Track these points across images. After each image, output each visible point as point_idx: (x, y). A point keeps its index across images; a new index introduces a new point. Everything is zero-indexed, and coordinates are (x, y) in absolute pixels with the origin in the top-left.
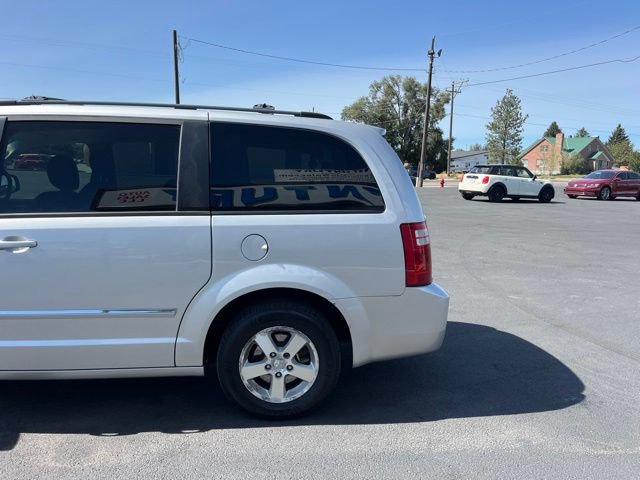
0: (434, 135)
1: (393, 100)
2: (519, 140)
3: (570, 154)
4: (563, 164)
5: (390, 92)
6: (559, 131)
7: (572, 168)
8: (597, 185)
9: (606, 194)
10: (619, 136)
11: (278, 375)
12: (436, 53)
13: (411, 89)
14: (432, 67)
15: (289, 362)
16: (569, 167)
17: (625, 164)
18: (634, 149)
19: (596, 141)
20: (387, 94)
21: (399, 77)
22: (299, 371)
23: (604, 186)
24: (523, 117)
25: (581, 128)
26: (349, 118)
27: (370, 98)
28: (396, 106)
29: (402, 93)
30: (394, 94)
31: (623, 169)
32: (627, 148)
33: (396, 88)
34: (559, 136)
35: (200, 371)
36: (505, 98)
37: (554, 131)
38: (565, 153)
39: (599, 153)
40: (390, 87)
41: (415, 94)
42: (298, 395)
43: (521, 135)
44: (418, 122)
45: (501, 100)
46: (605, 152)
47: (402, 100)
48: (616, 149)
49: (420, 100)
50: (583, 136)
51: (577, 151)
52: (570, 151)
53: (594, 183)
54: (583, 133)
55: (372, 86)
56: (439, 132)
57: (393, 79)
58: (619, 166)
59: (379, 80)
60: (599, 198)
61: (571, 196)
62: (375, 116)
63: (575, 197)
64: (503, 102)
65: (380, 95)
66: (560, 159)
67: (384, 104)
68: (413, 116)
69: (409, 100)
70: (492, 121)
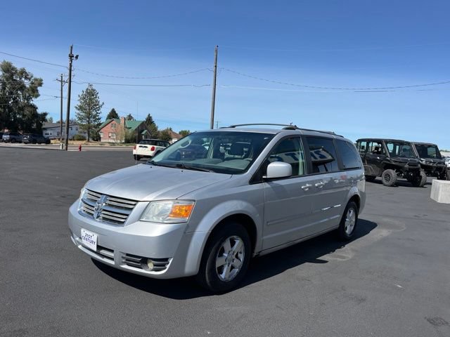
0: (30, 109)
2: (99, 119)
3: (129, 130)
4: (126, 137)
7: (132, 139)
10: (149, 120)
12: (75, 56)
13: (8, 70)
14: (71, 66)
16: (130, 138)
18: (158, 129)
19: (143, 123)
24: (101, 103)
36: (87, 89)
37: (114, 115)
38: (126, 129)
39: (145, 131)
41: (12, 75)
43: (100, 116)
44: (15, 98)
45: (85, 90)
46: (148, 130)
49: (15, 80)
50: (131, 120)
51: (134, 128)
52: (130, 128)
54: (130, 117)
56: (34, 108)
64: (87, 92)
66: (124, 133)
68: (11, 93)
69: (7, 80)
70: (79, 104)
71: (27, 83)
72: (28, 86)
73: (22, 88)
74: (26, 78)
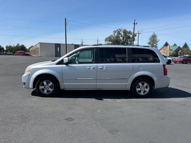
1: (120, 36)
2: (157, 47)
3: (172, 51)
5: (119, 33)
6: (168, 44)
7: (172, 55)
8: (182, 60)
9: (185, 62)
10: (186, 46)
11: (142, 90)
13: (125, 32)
14: (134, 27)
15: (144, 88)
16: (171, 55)
17: (188, 54)
18: (190, 50)
19: (179, 47)
20: (118, 34)
21: (121, 29)
22: (146, 90)
23: (184, 60)
24: (158, 40)
25: (174, 44)
26: (107, 41)
27: (113, 35)
28: (121, 37)
29: (122, 34)
30: (120, 34)
31: (187, 55)
32: (188, 50)
33: (121, 32)
34: (168, 46)
35: (129, 89)
36: (152, 35)
37: (166, 44)
39: (180, 51)
40: (119, 32)
41: (126, 34)
42: (146, 94)
43: (157, 46)
44: (127, 42)
46: (182, 50)
47: (122, 35)
48: (185, 50)
50: (175, 46)
51: (174, 50)
52: (172, 50)
53: (181, 59)
54: (175, 45)
55: (114, 32)
57: (120, 30)
58: (186, 55)
59: (116, 30)
60: (183, 63)
61: (175, 63)
62: (115, 40)
63: (176, 63)
65: (116, 34)
66: (169, 52)
67: (117, 37)
68: (126, 40)
69: (124, 36)
70: (149, 42)
71: (131, 36)
72: (131, 37)
73: (129, 38)
74: (131, 34)
